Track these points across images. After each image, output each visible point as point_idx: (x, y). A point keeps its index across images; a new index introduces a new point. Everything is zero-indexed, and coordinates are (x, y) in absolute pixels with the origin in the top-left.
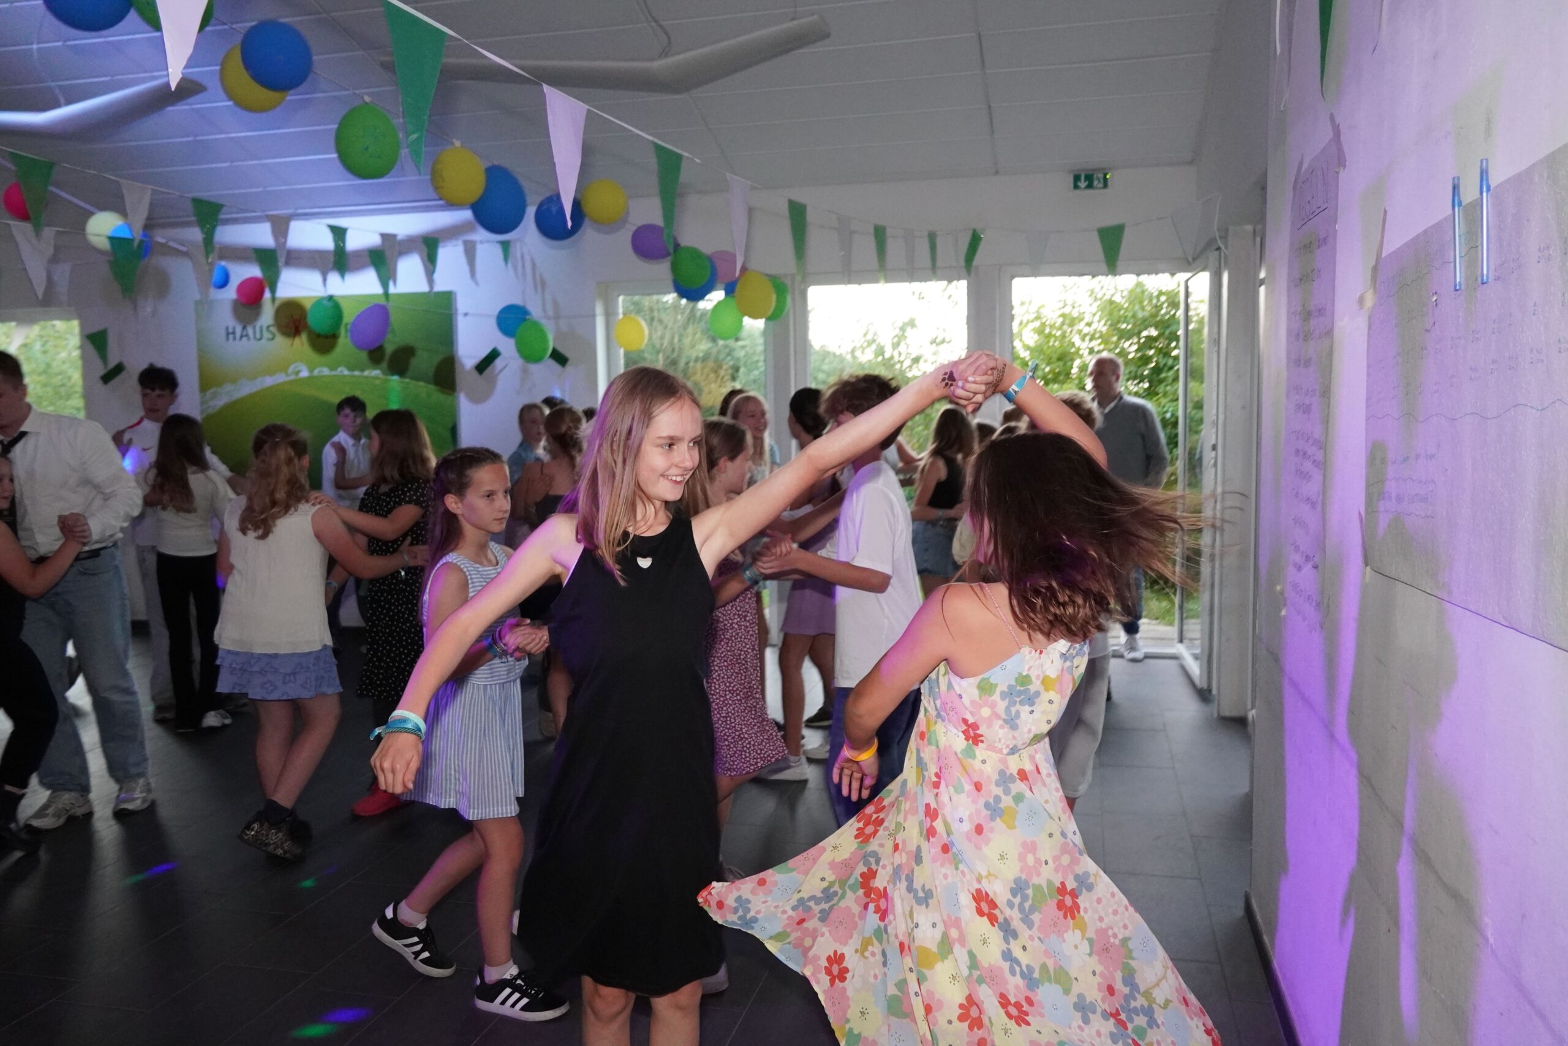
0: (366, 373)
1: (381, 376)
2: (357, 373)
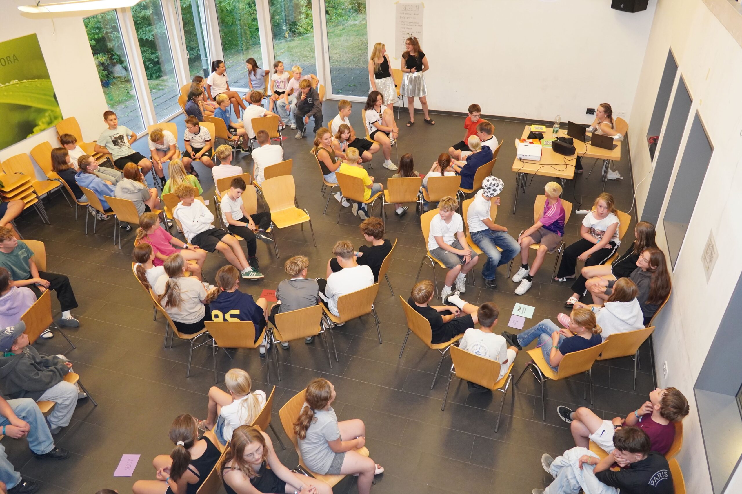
0: (12, 83)
1: (19, 82)
2: (7, 84)
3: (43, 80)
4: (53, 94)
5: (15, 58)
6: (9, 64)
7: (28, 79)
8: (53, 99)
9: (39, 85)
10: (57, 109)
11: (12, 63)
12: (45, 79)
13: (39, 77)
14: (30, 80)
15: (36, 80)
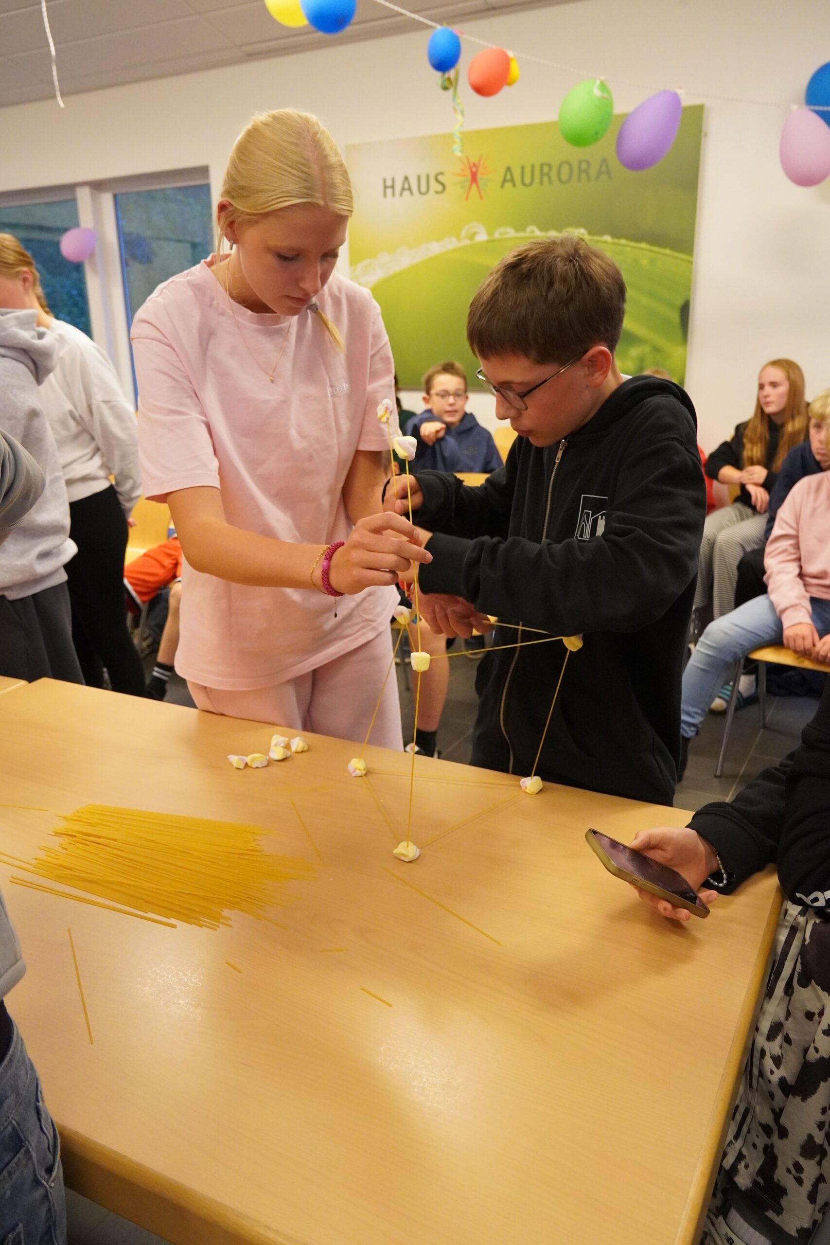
3: (667, 251)
4: (680, 302)
5: (604, 169)
6: (579, 179)
7: (619, 238)
8: (676, 317)
9: (645, 262)
10: (677, 352)
11: (589, 179)
12: (673, 248)
13: (656, 239)
14: (623, 241)
15: (644, 245)
